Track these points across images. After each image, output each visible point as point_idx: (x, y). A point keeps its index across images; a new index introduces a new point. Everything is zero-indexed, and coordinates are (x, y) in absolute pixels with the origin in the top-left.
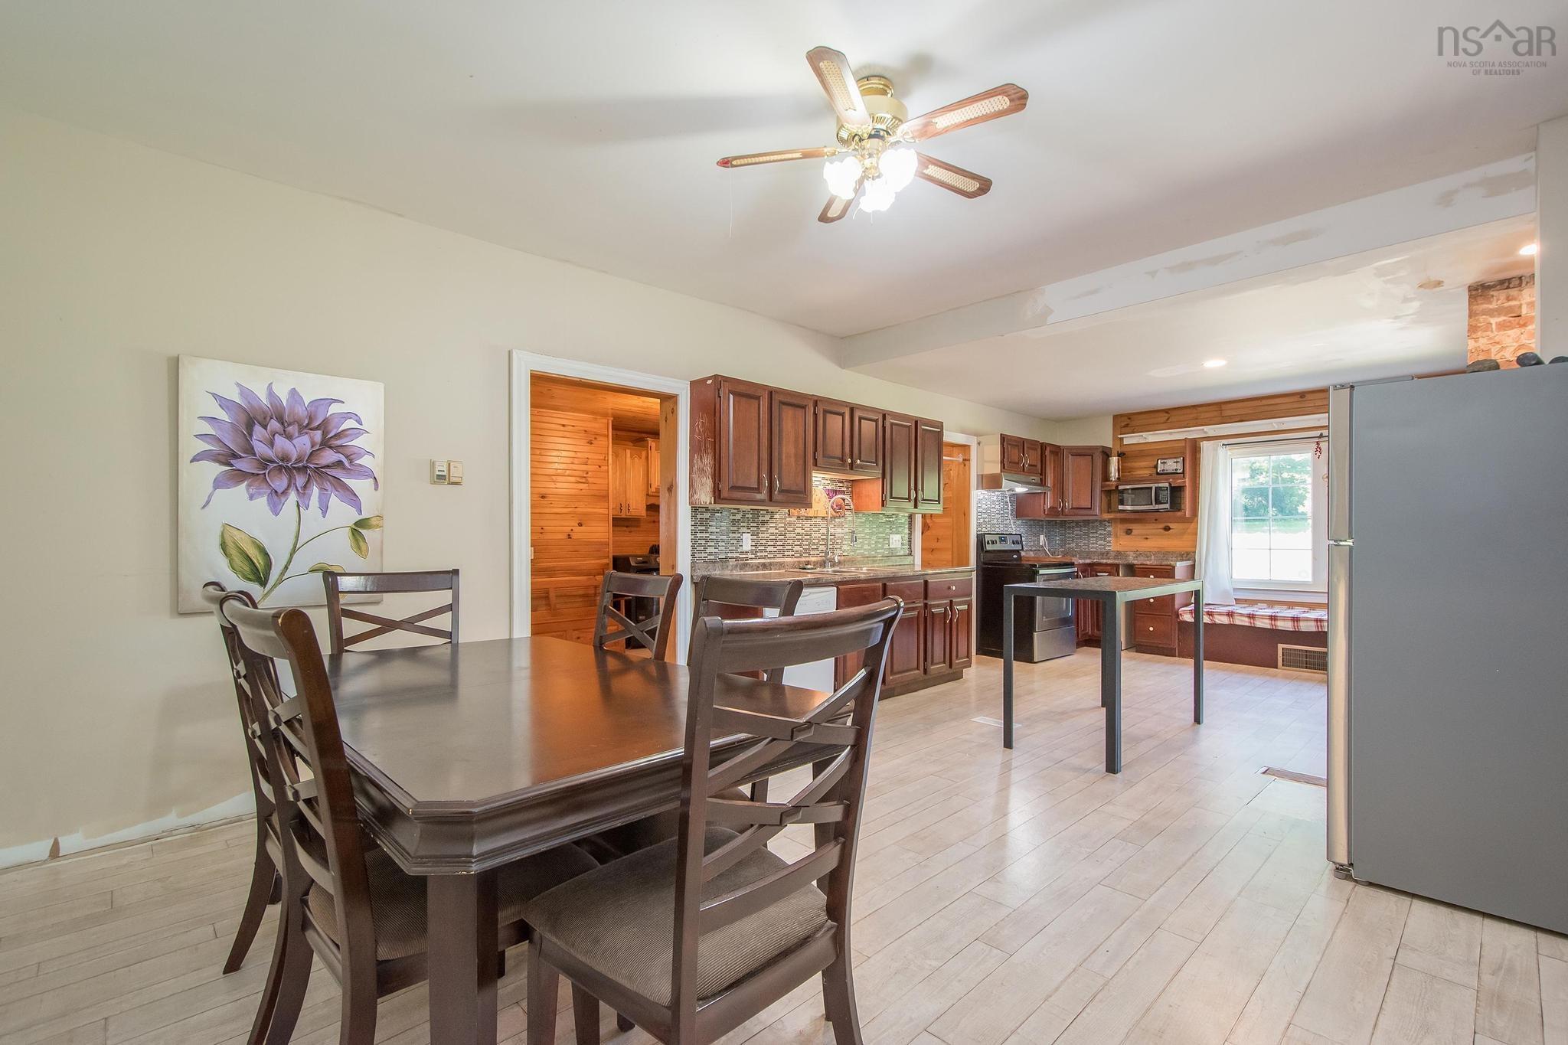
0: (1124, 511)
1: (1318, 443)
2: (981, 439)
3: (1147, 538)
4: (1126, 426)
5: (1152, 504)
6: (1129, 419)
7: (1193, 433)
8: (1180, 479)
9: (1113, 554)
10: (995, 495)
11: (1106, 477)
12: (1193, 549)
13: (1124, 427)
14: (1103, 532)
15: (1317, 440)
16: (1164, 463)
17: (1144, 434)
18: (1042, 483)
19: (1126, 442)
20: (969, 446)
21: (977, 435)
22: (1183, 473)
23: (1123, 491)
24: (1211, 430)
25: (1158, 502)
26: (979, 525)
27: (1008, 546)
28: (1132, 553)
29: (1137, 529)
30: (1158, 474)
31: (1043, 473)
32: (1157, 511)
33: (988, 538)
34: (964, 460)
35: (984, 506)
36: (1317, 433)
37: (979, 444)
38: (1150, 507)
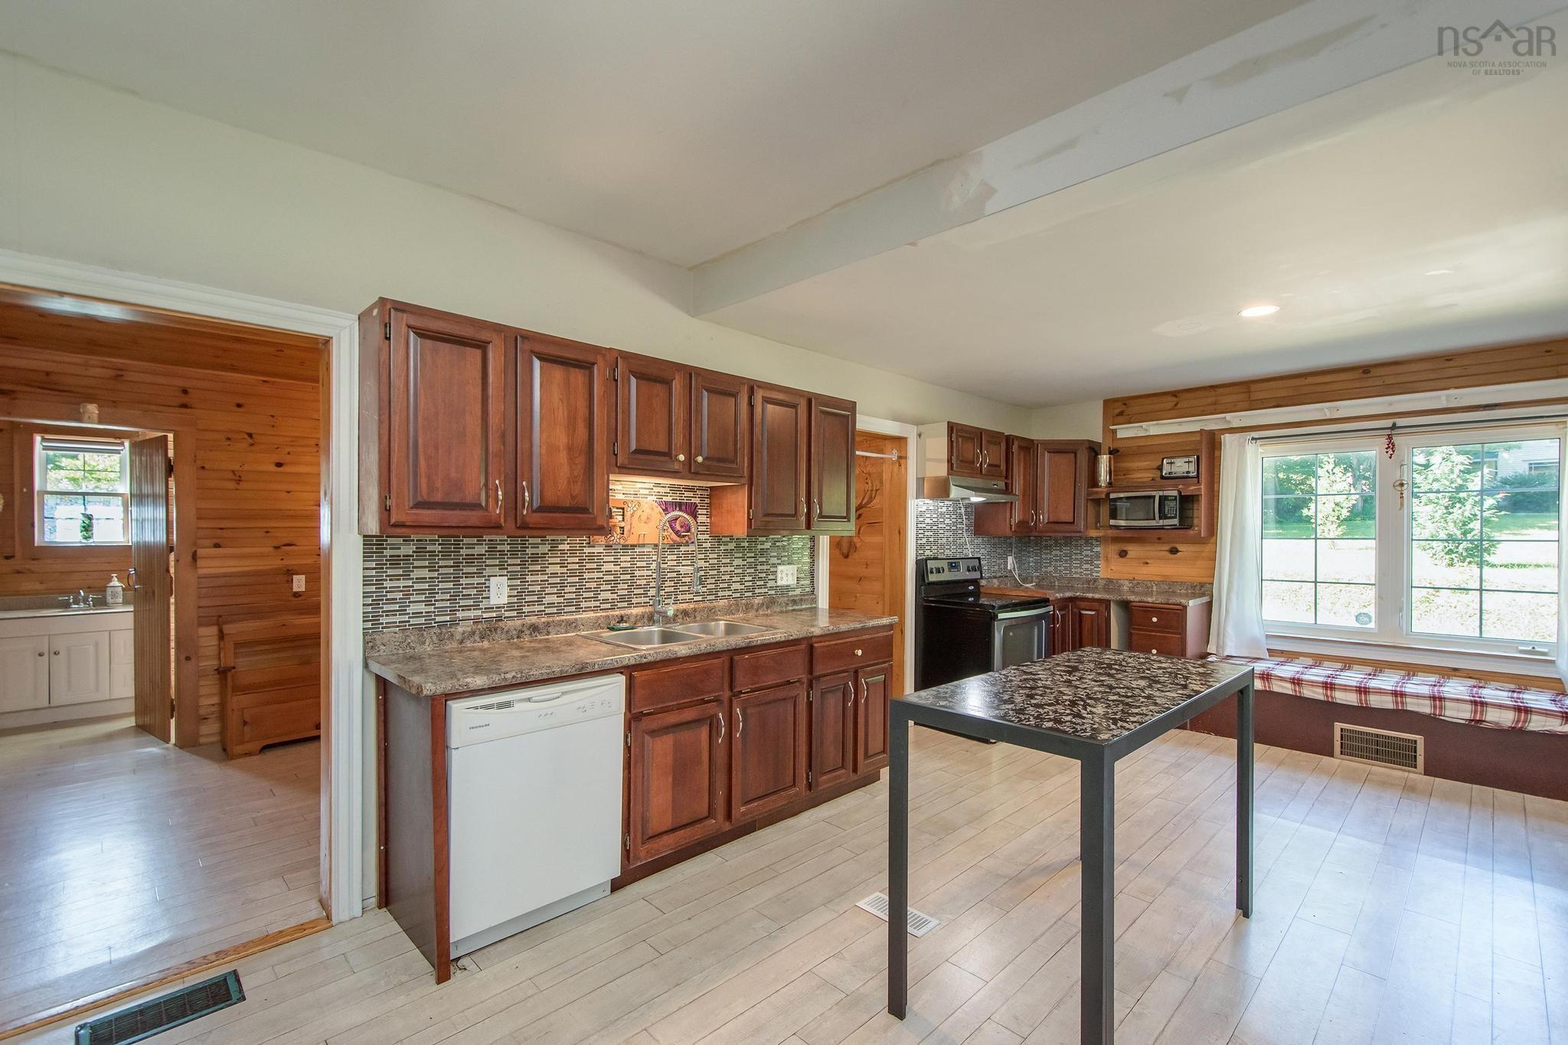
0: (1117, 527)
1: (1390, 437)
2: (922, 428)
3: (1147, 563)
4: (1121, 414)
5: (1154, 519)
6: (1125, 404)
7: (1211, 422)
8: (1194, 485)
9: (1102, 583)
10: (943, 506)
11: (1093, 481)
12: (1208, 580)
13: (1118, 415)
14: (1089, 553)
15: (1388, 432)
16: (1171, 463)
17: (1144, 425)
18: (1007, 490)
19: (1119, 436)
20: (906, 438)
21: (918, 423)
22: (1198, 477)
23: (1116, 500)
24: (1236, 419)
25: (1163, 516)
26: (920, 547)
27: (962, 574)
28: (1127, 582)
29: (1134, 550)
30: (1162, 478)
31: (1008, 475)
32: (1162, 528)
33: (931, 564)
34: (900, 457)
35: (928, 521)
36: (1388, 423)
37: (920, 435)
38: (1153, 523)
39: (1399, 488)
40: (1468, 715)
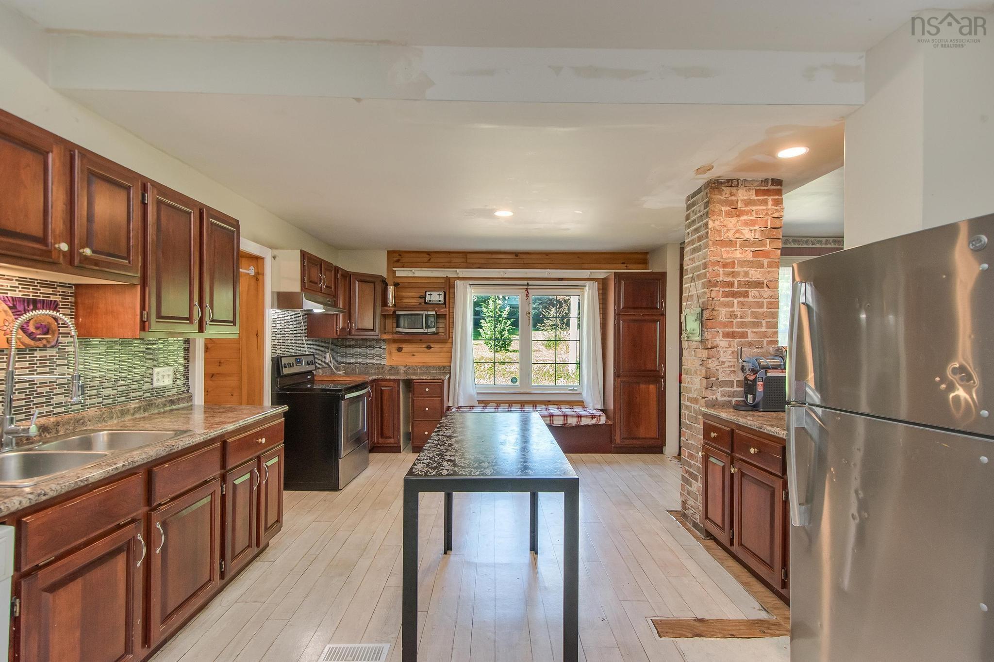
0: (400, 333)
1: (527, 290)
2: (276, 252)
3: (414, 355)
4: (398, 261)
5: (423, 328)
6: (400, 255)
7: (449, 273)
8: (443, 308)
9: (387, 368)
10: (289, 315)
11: (385, 303)
12: (448, 364)
13: (395, 262)
14: (378, 349)
15: (526, 287)
16: (430, 295)
17: (413, 269)
18: (335, 305)
19: (398, 274)
20: (262, 259)
21: (272, 247)
22: (445, 303)
23: (399, 316)
24: (462, 272)
25: (428, 327)
26: (274, 347)
27: (304, 368)
28: (403, 368)
29: (406, 348)
30: (426, 303)
31: (335, 296)
32: (426, 334)
33: (284, 361)
34: (257, 273)
35: (278, 326)
36: (525, 282)
37: (274, 257)
38: (421, 331)
39: (528, 315)
40: (562, 422)
